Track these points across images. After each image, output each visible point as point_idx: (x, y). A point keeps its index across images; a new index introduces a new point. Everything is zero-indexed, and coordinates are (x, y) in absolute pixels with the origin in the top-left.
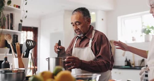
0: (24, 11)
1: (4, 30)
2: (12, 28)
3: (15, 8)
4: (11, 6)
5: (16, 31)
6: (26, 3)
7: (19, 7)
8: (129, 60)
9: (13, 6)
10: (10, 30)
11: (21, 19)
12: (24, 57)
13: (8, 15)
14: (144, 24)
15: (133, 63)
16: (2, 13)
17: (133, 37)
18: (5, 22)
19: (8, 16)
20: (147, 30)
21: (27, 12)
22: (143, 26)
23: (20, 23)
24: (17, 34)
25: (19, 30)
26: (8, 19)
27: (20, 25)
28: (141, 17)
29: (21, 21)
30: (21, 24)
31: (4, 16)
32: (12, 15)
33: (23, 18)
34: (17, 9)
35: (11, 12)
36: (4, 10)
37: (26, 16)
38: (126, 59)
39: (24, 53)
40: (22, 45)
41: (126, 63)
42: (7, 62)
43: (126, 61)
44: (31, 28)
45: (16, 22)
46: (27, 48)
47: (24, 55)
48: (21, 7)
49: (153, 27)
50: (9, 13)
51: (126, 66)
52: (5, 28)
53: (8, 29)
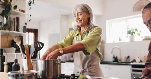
0: (28, 15)
1: (11, 31)
2: (18, 30)
3: (21, 12)
4: (17, 11)
5: (21, 32)
6: (30, 8)
7: (24, 11)
8: (117, 57)
9: (19, 10)
10: (16, 32)
11: (26, 22)
12: (32, 58)
13: (14, 18)
14: (129, 27)
15: (120, 59)
16: (8, 16)
17: (119, 38)
18: (12, 25)
19: (14, 20)
20: (132, 31)
21: (31, 16)
22: (128, 28)
23: (25, 25)
24: (22, 35)
25: (24, 32)
26: (14, 22)
27: (24, 27)
28: (127, 21)
29: (26, 24)
30: (26, 27)
31: (11, 19)
32: (18, 19)
33: (27, 21)
34: (23, 13)
35: (17, 16)
36: (11, 14)
37: (30, 19)
38: (114, 56)
39: (32, 54)
40: (30, 46)
41: (114, 59)
42: (17, 64)
43: (114, 57)
44: (32, 29)
45: (22, 25)
46: (35, 49)
47: (32, 56)
48: (26, 11)
49: (136, 29)
50: (15, 17)
51: (113, 61)
52: (11, 30)
53: (14, 30)
